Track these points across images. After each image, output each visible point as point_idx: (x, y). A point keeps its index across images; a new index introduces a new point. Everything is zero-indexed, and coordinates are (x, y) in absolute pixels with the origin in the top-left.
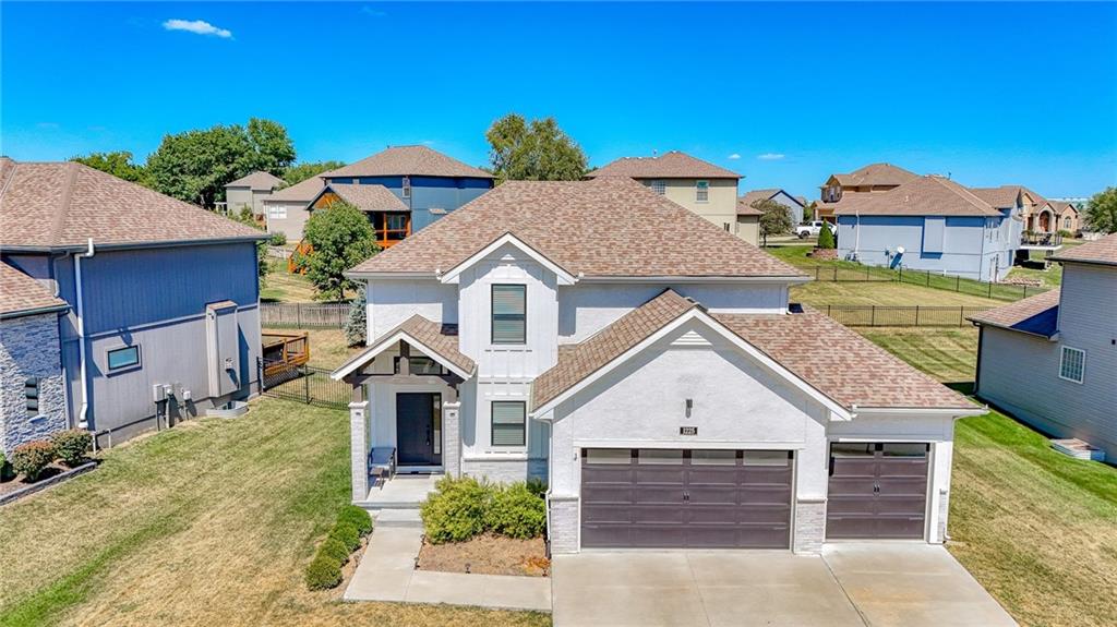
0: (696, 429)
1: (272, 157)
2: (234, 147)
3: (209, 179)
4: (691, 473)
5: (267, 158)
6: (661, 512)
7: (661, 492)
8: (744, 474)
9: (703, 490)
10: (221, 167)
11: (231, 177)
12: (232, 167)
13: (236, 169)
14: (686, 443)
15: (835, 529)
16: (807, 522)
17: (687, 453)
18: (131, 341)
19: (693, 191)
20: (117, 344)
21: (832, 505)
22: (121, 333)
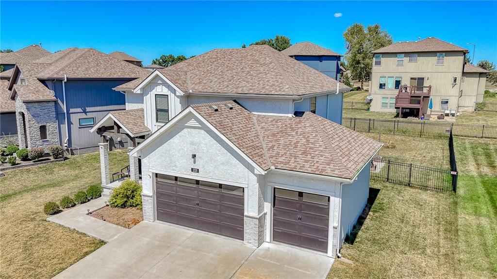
0: (198, 170)
4: (199, 192)
6: (187, 209)
7: (186, 199)
8: (222, 197)
9: (204, 201)
14: (195, 176)
15: (278, 236)
16: (250, 228)
17: (198, 182)
18: (90, 115)
19: (433, 60)
20: (83, 116)
21: (276, 223)
22: (85, 112)
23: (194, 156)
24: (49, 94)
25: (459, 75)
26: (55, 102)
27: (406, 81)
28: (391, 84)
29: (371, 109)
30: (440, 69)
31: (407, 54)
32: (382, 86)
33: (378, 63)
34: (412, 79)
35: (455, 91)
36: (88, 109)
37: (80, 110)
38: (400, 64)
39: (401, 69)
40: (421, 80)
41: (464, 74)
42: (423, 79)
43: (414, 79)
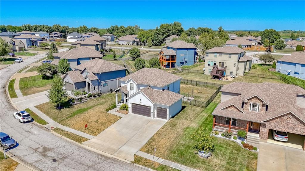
1: (177, 31)
2: (170, 29)
3: (164, 36)
4: (141, 107)
5: (176, 31)
6: (139, 111)
7: (139, 109)
8: (146, 108)
9: (143, 109)
10: (167, 34)
11: (168, 36)
12: (169, 33)
13: (169, 34)
14: (140, 104)
15: (158, 116)
16: (152, 114)
17: (141, 105)
18: (106, 83)
19: (228, 56)
20: (104, 83)
21: (157, 114)
22: (105, 82)
23: (140, 100)
24: (96, 78)
25: (236, 63)
26: (98, 80)
27: (218, 64)
28: (212, 64)
29: (205, 74)
30: (230, 59)
31: (218, 53)
32: (209, 65)
33: (207, 56)
34: (220, 62)
35: (235, 68)
36: (106, 81)
37: (104, 81)
38: (215, 56)
39: (216, 58)
40: (223, 63)
41: (239, 61)
42: (224, 63)
43: (221, 63)
